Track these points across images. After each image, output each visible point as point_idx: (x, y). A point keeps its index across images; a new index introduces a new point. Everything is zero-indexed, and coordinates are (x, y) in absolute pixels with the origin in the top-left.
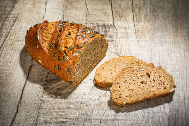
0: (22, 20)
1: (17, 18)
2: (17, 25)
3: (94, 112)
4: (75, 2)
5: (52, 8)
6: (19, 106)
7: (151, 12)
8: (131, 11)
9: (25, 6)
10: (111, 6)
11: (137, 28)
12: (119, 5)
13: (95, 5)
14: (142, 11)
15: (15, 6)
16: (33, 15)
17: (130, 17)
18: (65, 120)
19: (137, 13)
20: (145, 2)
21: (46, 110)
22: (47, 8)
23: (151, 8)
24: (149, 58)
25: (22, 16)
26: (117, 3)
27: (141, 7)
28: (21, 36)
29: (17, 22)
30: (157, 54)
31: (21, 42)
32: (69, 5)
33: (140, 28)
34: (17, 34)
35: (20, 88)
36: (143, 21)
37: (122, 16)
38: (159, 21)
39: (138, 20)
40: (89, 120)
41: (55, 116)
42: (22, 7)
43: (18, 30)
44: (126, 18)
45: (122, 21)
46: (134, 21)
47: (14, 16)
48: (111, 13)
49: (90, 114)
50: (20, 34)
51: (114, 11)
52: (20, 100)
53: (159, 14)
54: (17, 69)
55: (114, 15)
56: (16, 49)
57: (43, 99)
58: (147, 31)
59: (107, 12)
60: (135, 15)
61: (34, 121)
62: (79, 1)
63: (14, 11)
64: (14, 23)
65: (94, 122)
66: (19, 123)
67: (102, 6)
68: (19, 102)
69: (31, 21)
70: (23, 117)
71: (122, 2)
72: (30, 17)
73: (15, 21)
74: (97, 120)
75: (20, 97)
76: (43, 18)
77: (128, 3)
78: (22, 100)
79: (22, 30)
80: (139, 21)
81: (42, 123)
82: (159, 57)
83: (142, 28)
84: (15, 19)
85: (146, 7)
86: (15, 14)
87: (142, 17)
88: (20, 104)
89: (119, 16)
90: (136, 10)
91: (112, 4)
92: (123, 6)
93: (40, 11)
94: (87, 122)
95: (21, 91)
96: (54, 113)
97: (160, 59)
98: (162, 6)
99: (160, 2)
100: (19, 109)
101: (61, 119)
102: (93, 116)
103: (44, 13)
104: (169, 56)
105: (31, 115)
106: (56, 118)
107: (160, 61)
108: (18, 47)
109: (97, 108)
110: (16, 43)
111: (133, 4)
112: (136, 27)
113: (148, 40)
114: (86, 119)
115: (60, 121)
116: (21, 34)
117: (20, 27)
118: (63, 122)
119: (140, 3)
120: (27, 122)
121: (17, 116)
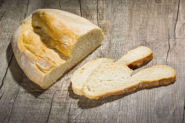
0: (8, 16)
1: (4, 14)
2: (4, 20)
3: (63, 85)
4: (52, 4)
5: (33, 8)
6: (4, 80)
7: (111, 13)
8: (96, 11)
9: (11, 5)
10: (80, 8)
11: (100, 25)
12: (87, 7)
13: (67, 6)
14: (105, 12)
15: (3, 5)
16: (17, 13)
17: (95, 16)
18: (40, 91)
19: (101, 13)
20: (107, 5)
21: (25, 84)
22: (28, 7)
23: (112, 10)
24: (108, 47)
25: (8, 13)
26: (85, 5)
27: (104, 9)
28: (7, 29)
29: (4, 17)
30: (115, 44)
31: (7, 33)
32: (46, 6)
33: (102, 25)
34: (4, 27)
35: (5, 67)
36: (105, 19)
37: (88, 16)
38: (118, 19)
39: (101, 18)
40: (59, 90)
41: (32, 88)
42: (8, 6)
43: (5, 24)
44: (91, 17)
45: (88, 19)
46: (98, 19)
47: (1, 13)
48: (80, 12)
49: (60, 86)
50: (5, 27)
51: (82, 11)
52: (5, 76)
53: (118, 15)
54: (3, 53)
55: (82, 15)
56: (2, 38)
57: (23, 75)
58: (107, 27)
59: (77, 12)
60: (99, 15)
61: (15, 91)
62: (55, 3)
63: (1, 9)
64: (1, 18)
65: (63, 92)
66: (4, 92)
67: (73, 8)
68: (4, 78)
69: (15, 17)
70: (7, 89)
71: (89, 5)
72: (14, 14)
73: (2, 17)
74: (65, 91)
75: (5, 74)
76: (25, 15)
77: (94, 5)
78: (7, 76)
79: (8, 24)
80: (102, 20)
81: (22, 93)
82: (116, 46)
83: (104, 25)
84: (2, 15)
85: (108, 9)
86: (2, 12)
87: (104, 16)
88: (4, 79)
89: (87, 15)
90: (100, 11)
91: (81, 6)
92: (90, 8)
93: (22, 10)
94: (57, 92)
95: (6, 70)
96: (32, 86)
97: (117, 48)
98: (120, 9)
99: (119, 5)
100: (4, 82)
101: (37, 90)
102: (62, 88)
103: (26, 12)
104: (124, 45)
105: (13, 87)
106: (33, 89)
107: (117, 49)
108: (4, 37)
109: (66, 82)
110: (2, 34)
111: (98, 6)
112: (99, 23)
113: (108, 33)
114: (57, 90)
115: (37, 92)
116: (7, 27)
117: (6, 21)
118: (38, 92)
119: (103, 6)
120: (10, 92)
121: (2, 87)
